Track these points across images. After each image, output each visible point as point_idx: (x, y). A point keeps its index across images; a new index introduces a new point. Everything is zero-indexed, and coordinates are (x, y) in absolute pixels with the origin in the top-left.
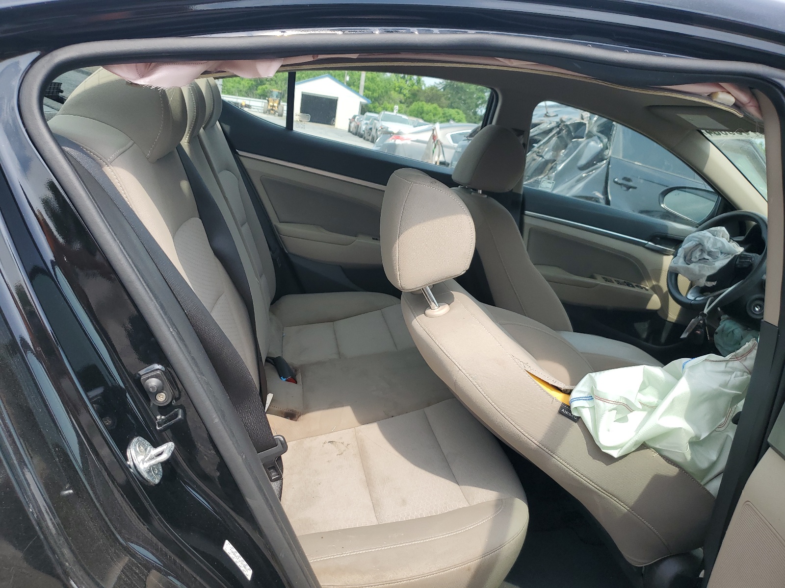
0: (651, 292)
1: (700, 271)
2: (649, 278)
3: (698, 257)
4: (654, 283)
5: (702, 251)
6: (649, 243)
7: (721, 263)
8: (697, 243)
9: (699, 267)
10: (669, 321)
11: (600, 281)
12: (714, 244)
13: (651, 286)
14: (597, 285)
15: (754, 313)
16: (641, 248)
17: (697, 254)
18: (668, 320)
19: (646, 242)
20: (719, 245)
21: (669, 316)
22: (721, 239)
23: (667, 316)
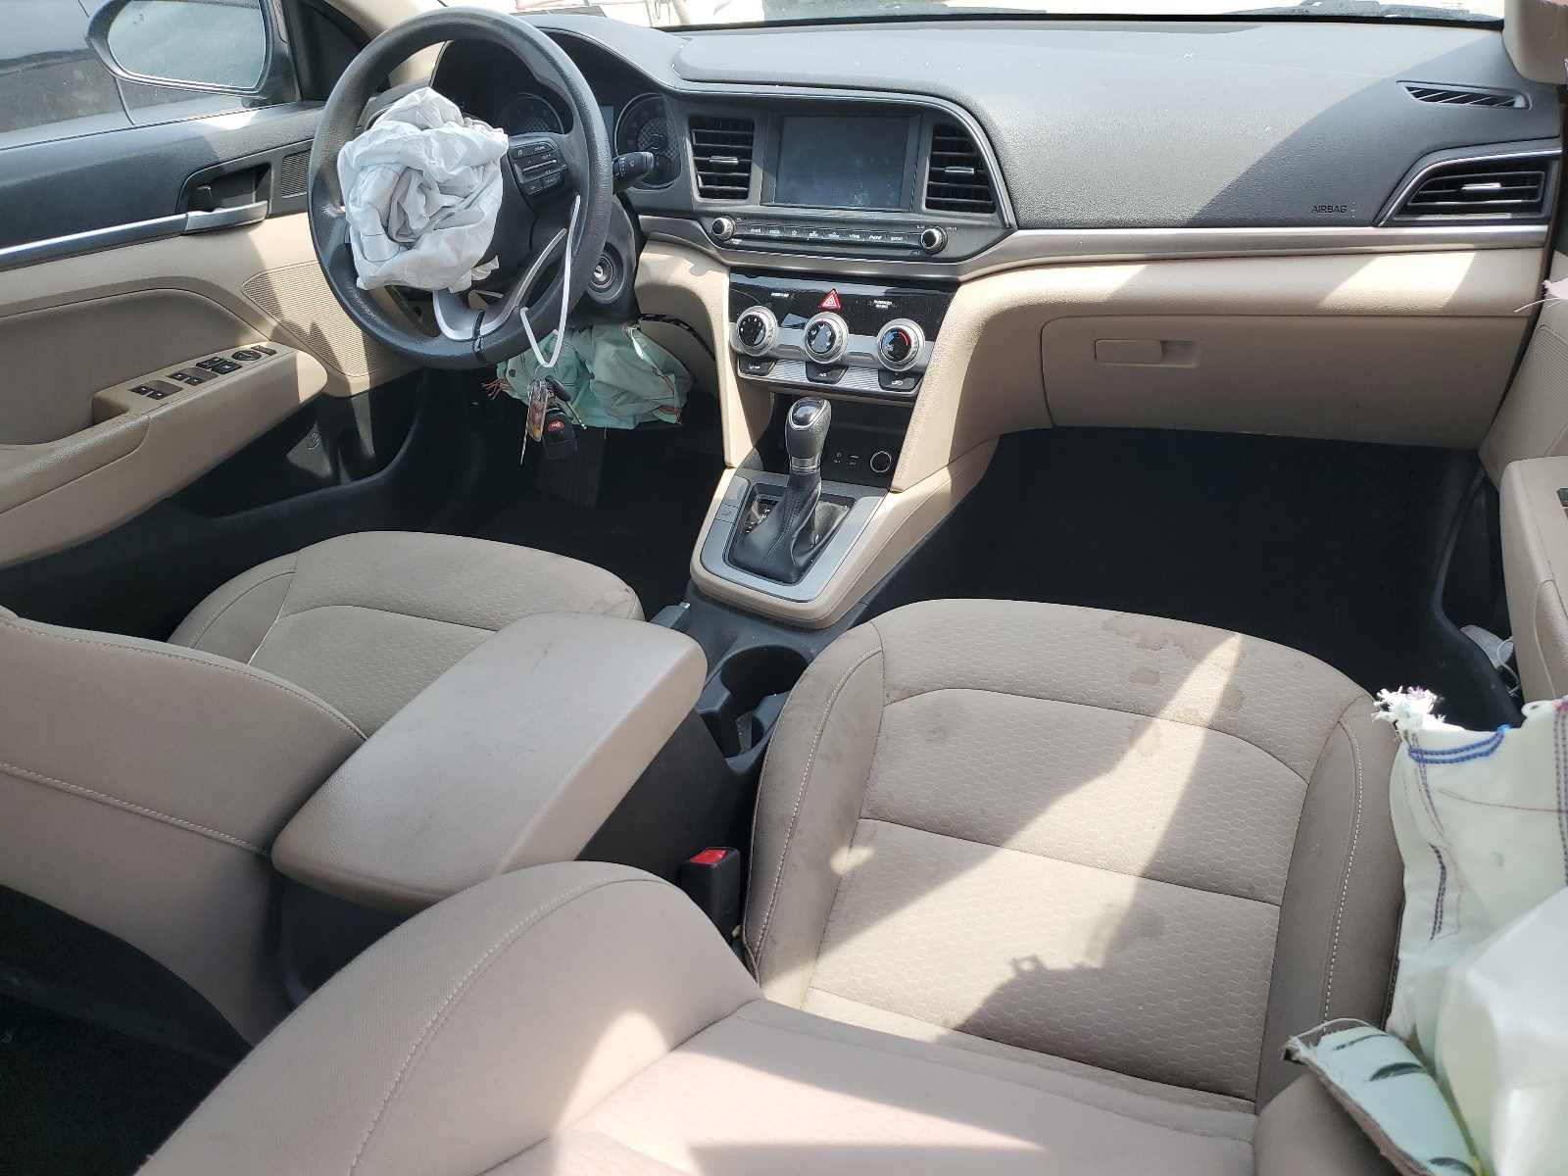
0: (283, 352)
1: (458, 253)
2: (257, 320)
3: (423, 211)
4: (274, 323)
5: (423, 188)
6: (192, 214)
7: (490, 200)
8: (398, 169)
9: (447, 240)
10: (355, 396)
11: (142, 412)
12: (448, 153)
13: (269, 334)
14: (144, 427)
15: (600, 290)
16: (181, 242)
17: (417, 206)
18: (354, 392)
19: (183, 216)
20: (461, 149)
21: (351, 380)
22: (446, 129)
23: (347, 385)
